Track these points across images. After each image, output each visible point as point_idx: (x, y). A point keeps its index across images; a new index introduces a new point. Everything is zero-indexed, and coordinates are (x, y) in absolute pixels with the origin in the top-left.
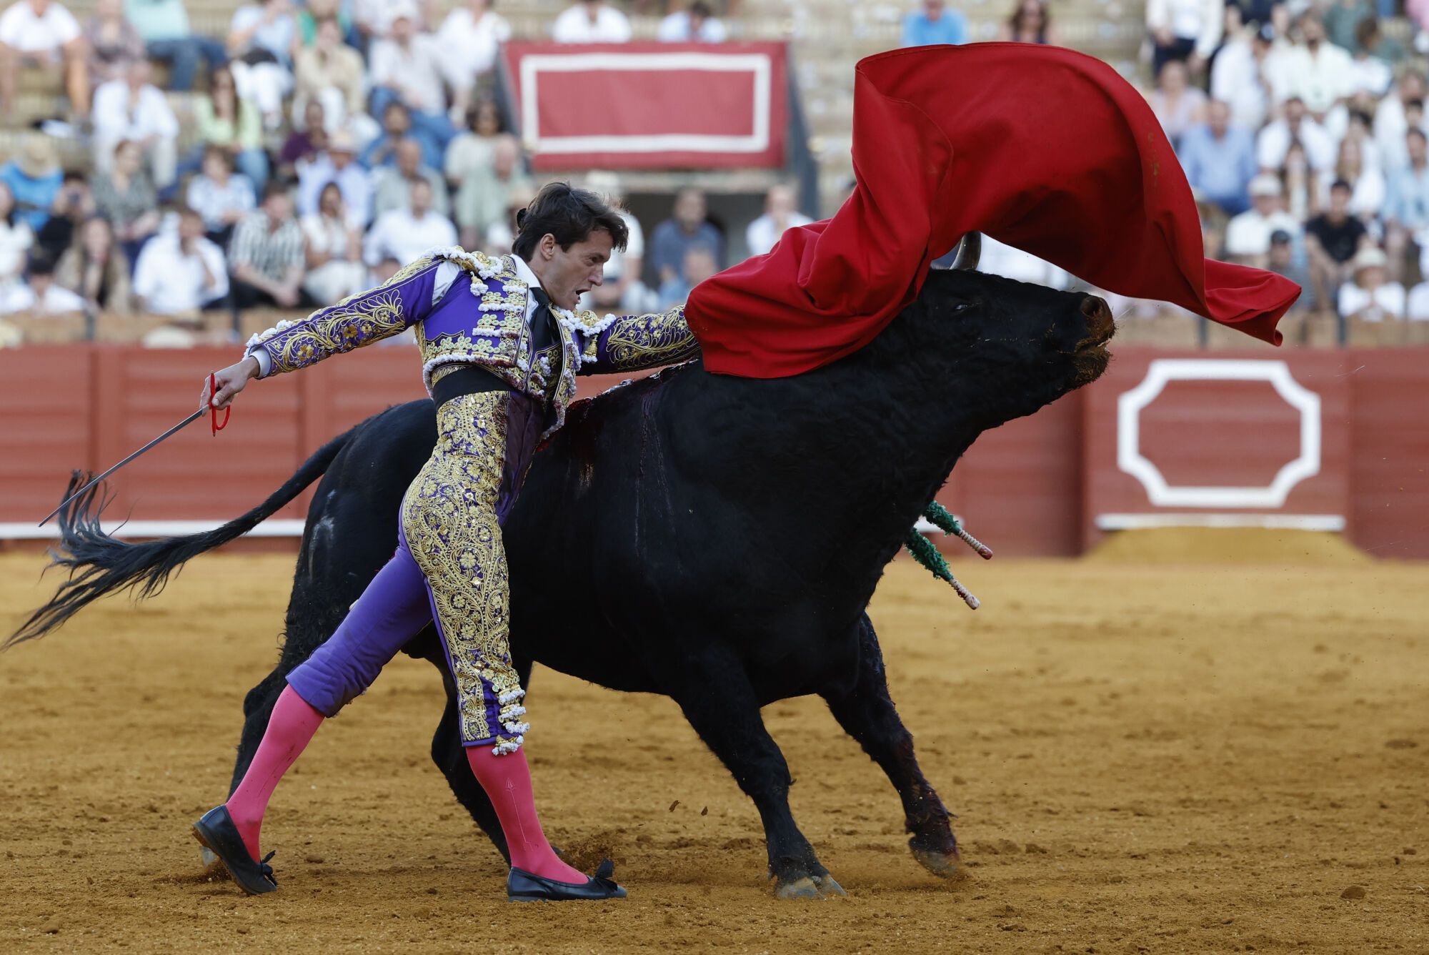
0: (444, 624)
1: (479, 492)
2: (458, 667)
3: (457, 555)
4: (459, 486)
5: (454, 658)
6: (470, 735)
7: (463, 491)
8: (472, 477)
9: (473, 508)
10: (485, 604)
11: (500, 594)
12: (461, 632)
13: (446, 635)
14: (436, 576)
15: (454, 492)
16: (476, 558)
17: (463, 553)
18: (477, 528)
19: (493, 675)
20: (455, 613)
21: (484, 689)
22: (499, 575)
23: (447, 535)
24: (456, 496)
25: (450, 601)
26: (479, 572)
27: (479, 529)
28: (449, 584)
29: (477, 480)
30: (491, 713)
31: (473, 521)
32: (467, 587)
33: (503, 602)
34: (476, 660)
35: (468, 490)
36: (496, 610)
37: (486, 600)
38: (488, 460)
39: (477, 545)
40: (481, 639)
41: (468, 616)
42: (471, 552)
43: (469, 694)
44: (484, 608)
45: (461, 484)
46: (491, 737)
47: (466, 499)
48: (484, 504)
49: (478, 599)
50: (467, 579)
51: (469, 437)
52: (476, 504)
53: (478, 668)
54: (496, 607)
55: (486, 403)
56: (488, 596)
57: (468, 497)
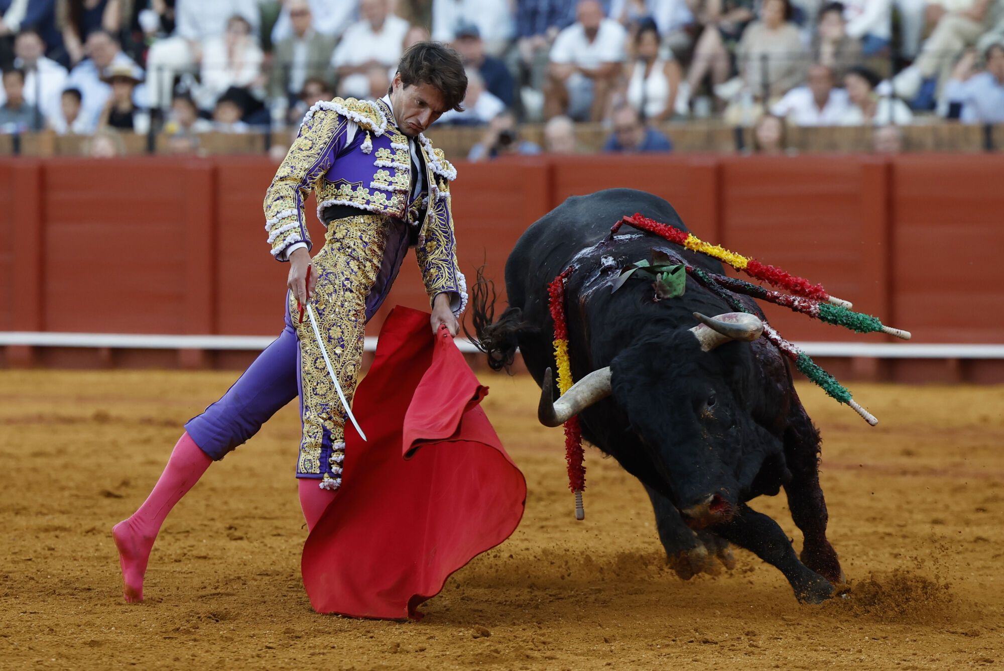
0: (304, 380)
1: (356, 283)
2: (308, 416)
3: (328, 327)
4: (341, 274)
5: (306, 408)
6: (304, 469)
7: (343, 279)
8: (352, 270)
9: (348, 293)
10: (341, 369)
11: (354, 365)
12: (316, 388)
13: (303, 389)
14: (307, 341)
15: (336, 278)
16: (342, 332)
17: (333, 326)
18: (348, 309)
19: (333, 426)
20: (315, 373)
21: (323, 436)
22: (357, 350)
23: (323, 310)
24: (337, 282)
25: (313, 362)
26: (342, 343)
27: (350, 311)
28: (316, 348)
29: (356, 273)
30: (324, 455)
31: (346, 303)
32: (330, 353)
33: (355, 371)
34: (323, 412)
35: (347, 279)
36: (348, 376)
37: (342, 366)
38: (366, 265)
39: (345, 322)
40: (331, 396)
41: (325, 376)
42: (340, 326)
43: (310, 437)
44: (340, 372)
45: (342, 273)
46: (320, 473)
47: (344, 285)
48: (357, 293)
49: (337, 364)
50: (331, 347)
51: (354, 245)
52: (351, 291)
53: (323, 418)
54: (349, 374)
55: (372, 224)
56: (344, 364)
57: (346, 284)
